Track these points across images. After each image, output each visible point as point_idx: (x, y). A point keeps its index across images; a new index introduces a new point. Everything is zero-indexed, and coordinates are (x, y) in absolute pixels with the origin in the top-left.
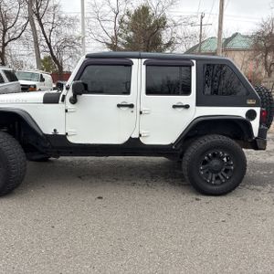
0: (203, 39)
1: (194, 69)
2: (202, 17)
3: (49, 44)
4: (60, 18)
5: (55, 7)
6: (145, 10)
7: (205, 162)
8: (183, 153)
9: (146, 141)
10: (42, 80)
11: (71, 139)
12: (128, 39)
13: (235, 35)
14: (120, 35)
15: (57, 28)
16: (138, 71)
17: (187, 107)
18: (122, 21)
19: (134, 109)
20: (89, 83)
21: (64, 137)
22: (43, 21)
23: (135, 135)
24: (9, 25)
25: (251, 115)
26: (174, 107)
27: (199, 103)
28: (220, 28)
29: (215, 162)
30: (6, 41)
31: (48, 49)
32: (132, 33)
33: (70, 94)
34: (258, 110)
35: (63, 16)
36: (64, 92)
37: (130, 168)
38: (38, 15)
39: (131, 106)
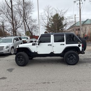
0: (76, 22)
1: (65, 36)
2: (75, 16)
3: (28, 28)
4: (31, 20)
5: (30, 17)
6: (57, 15)
7: (69, 57)
8: (64, 55)
9: (55, 53)
10: (27, 39)
11: (38, 53)
12: (52, 24)
13: (87, 20)
14: (50, 23)
15: (31, 23)
16: (52, 37)
17: (64, 44)
18: (50, 19)
19: (52, 46)
20: (42, 41)
21: (37, 53)
22: (27, 21)
23: (52, 52)
24: (18, 23)
25: (79, 46)
26: (61, 45)
27: (67, 43)
28: (80, 19)
29: (71, 57)
30: (17, 28)
31: (28, 29)
32: (53, 22)
33: (38, 43)
34: (81, 44)
35: (32, 19)
36: (36, 43)
37: (52, 60)
38: (25, 20)
39: (51, 45)
